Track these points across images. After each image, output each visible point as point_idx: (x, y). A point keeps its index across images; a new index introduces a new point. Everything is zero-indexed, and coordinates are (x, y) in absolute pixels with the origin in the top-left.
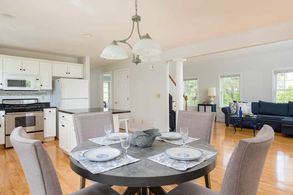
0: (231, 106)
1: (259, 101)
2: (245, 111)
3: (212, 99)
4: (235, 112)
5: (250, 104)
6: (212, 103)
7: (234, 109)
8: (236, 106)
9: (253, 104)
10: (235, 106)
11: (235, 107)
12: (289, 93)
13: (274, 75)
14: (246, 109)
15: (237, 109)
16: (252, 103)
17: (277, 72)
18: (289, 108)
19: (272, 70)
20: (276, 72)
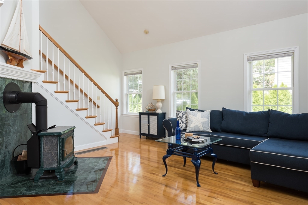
0: (178, 117)
1: (223, 108)
2: (199, 126)
3: (160, 104)
4: (183, 128)
5: (208, 113)
6: (159, 111)
7: (183, 123)
8: (186, 117)
9: (213, 114)
10: (184, 116)
11: (185, 119)
12: (275, 96)
13: (248, 63)
14: (200, 123)
15: (187, 123)
16: (211, 111)
17: (253, 59)
18: (269, 122)
19: (245, 55)
20: (250, 59)
